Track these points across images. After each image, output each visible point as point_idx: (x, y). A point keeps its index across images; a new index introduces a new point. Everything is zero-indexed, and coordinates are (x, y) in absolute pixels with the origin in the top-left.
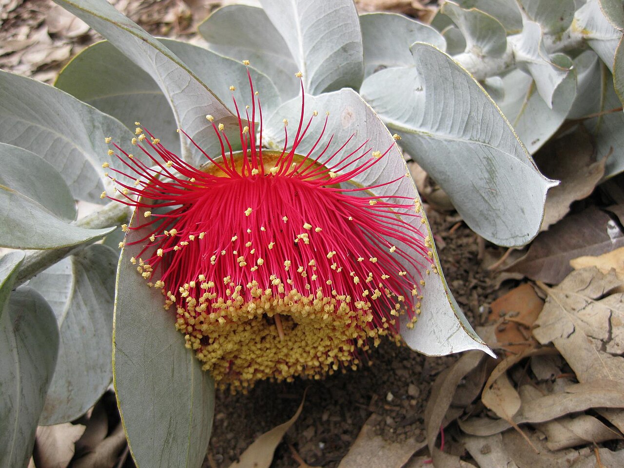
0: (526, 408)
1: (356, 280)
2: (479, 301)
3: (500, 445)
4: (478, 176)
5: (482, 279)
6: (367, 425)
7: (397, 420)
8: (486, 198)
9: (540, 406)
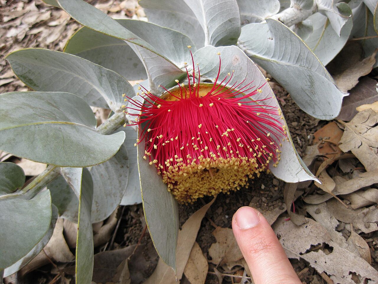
0: (339, 187)
1: (251, 150)
2: (307, 133)
3: (326, 208)
4: (304, 84)
5: (307, 121)
6: (252, 202)
7: (268, 199)
8: (309, 95)
9: (346, 186)
